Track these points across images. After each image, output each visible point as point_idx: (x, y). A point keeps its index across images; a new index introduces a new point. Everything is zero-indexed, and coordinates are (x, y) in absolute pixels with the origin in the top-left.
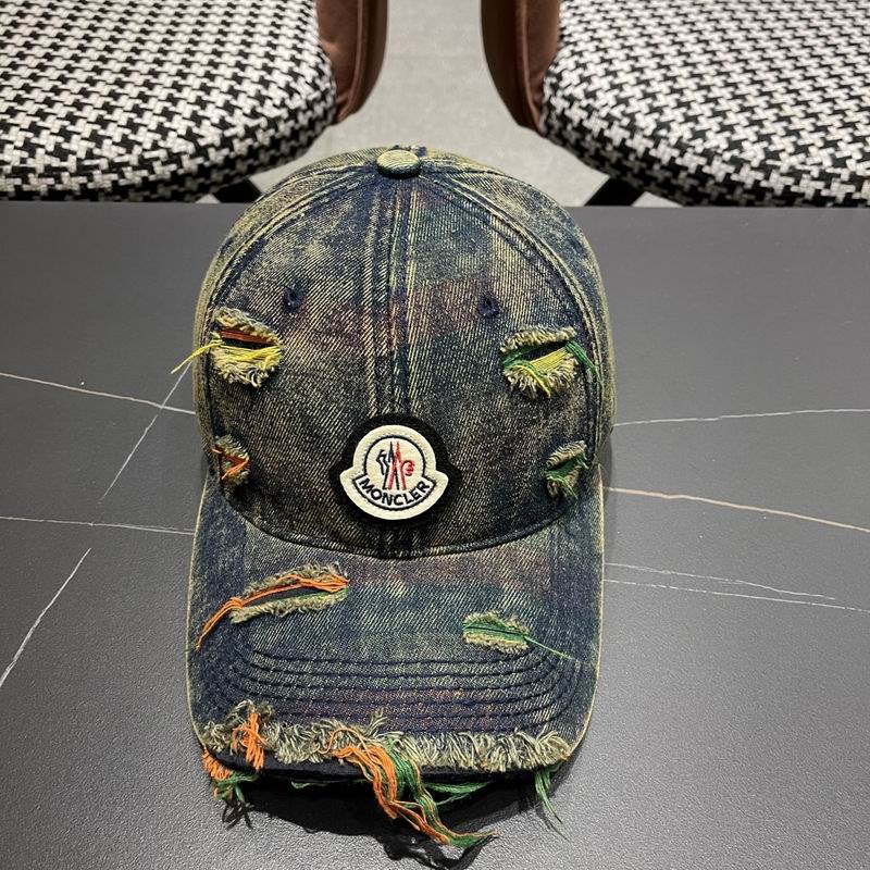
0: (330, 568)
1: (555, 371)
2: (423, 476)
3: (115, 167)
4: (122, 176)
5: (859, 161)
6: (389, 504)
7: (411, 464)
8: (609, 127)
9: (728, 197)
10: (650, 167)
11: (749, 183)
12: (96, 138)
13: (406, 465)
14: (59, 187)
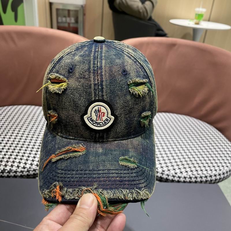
0: (81, 145)
1: (143, 90)
2: (107, 117)
6: (98, 125)
7: (104, 113)
13: (103, 114)
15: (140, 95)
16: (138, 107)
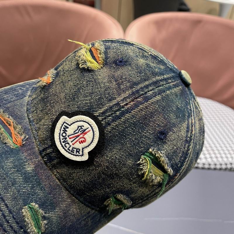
1: (154, 176)
2: (83, 149)
6: (63, 142)
7: (84, 141)
13: (83, 139)
15: (144, 177)
16: (125, 184)
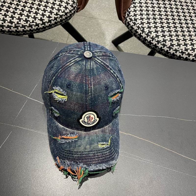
3: (24, 26)
4: (25, 28)
5: (191, 50)
8: (138, 29)
9: (161, 52)
10: (145, 41)
11: (166, 50)
12: (19, 19)
14: (10, 30)
